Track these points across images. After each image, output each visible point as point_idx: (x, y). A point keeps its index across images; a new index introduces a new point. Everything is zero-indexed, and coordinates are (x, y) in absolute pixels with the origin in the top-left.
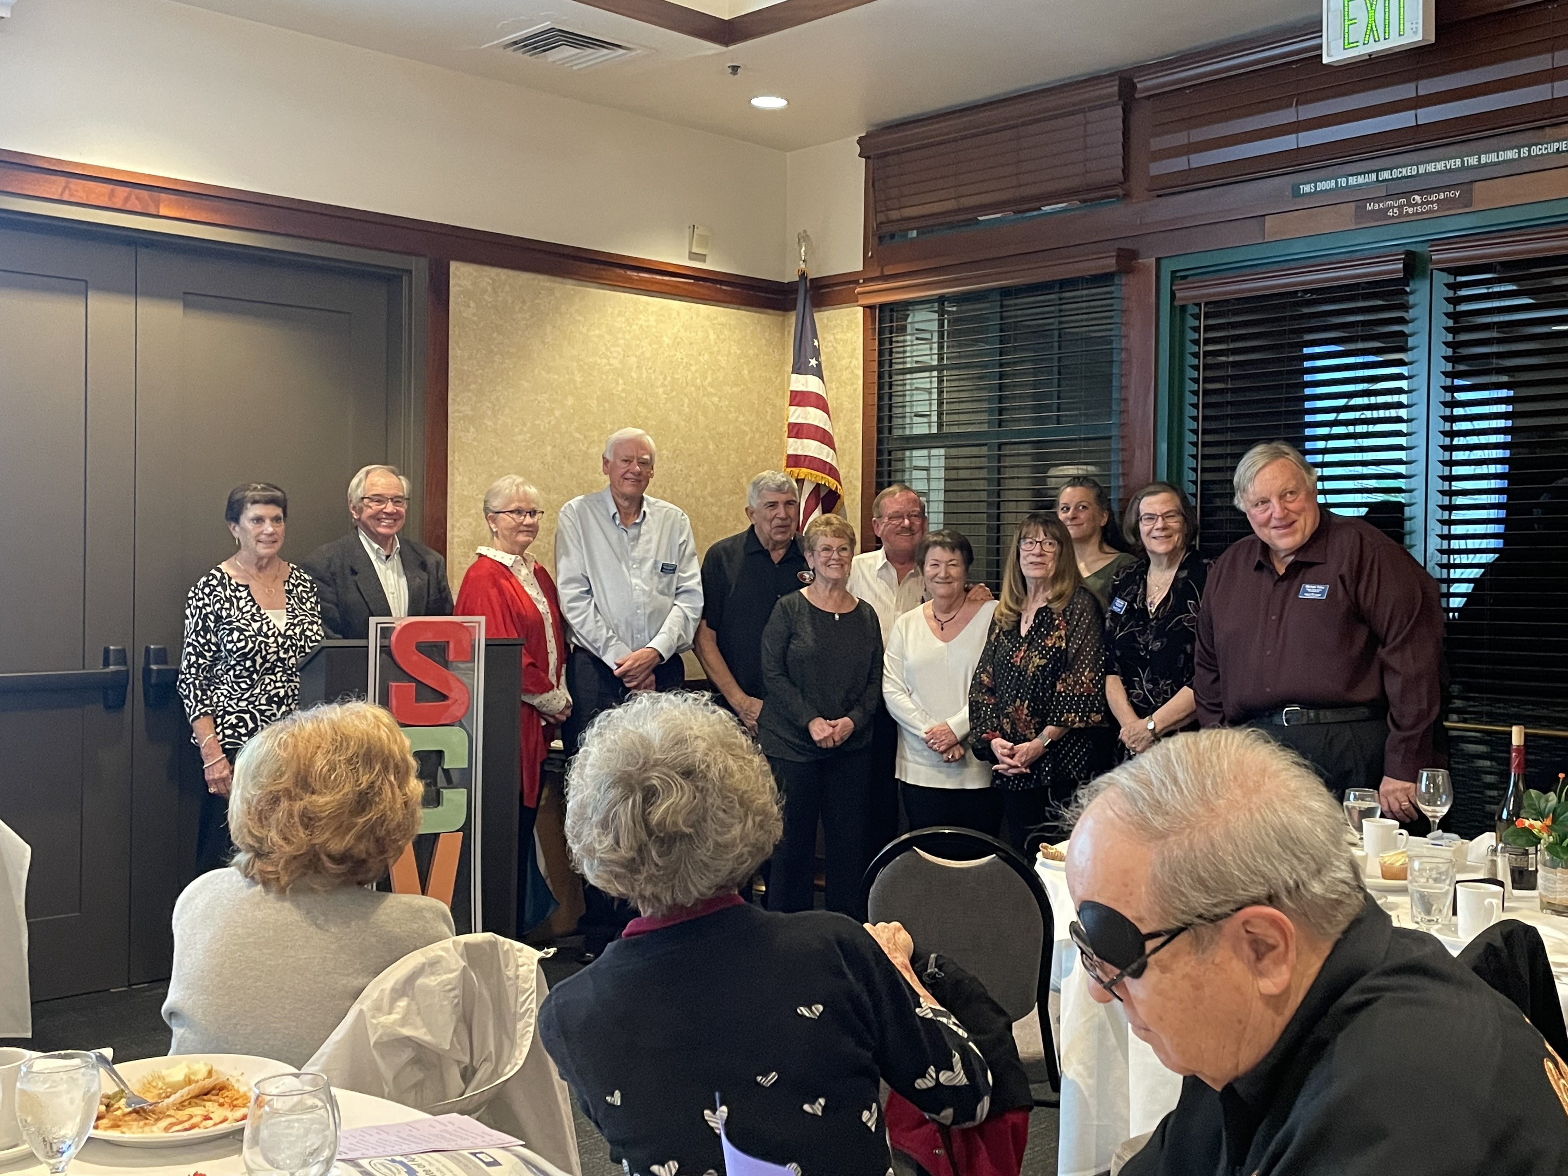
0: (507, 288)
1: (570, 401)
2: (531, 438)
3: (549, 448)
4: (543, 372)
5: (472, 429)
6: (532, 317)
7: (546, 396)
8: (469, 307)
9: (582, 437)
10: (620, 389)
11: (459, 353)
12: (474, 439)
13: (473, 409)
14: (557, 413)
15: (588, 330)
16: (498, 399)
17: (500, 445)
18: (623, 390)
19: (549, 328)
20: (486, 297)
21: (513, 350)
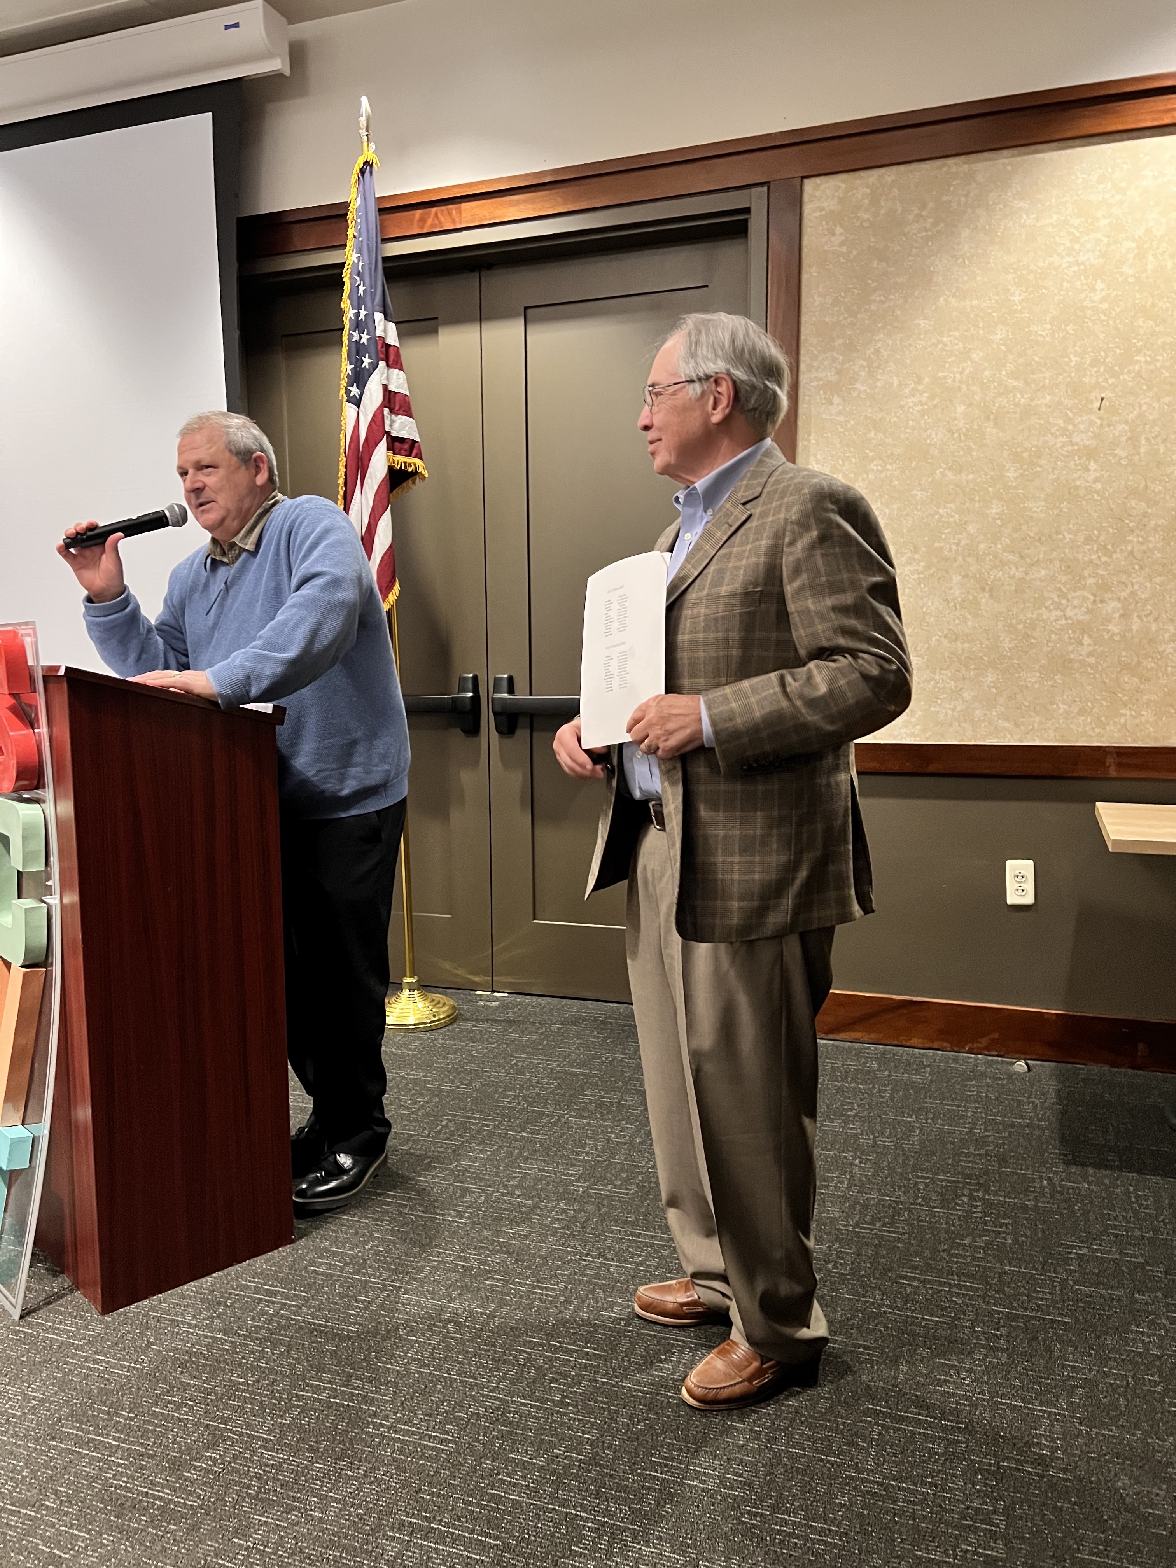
0: (896, 192)
1: (1000, 334)
2: (932, 397)
3: (961, 409)
4: (953, 301)
5: (836, 400)
6: (935, 224)
7: (957, 334)
8: (834, 234)
9: (1019, 384)
10: (1096, 298)
11: (818, 300)
12: (839, 413)
13: (839, 372)
14: (975, 356)
15: (1038, 219)
16: (877, 351)
17: (880, 416)
18: (1103, 300)
19: (966, 233)
20: (861, 214)
21: (900, 280)
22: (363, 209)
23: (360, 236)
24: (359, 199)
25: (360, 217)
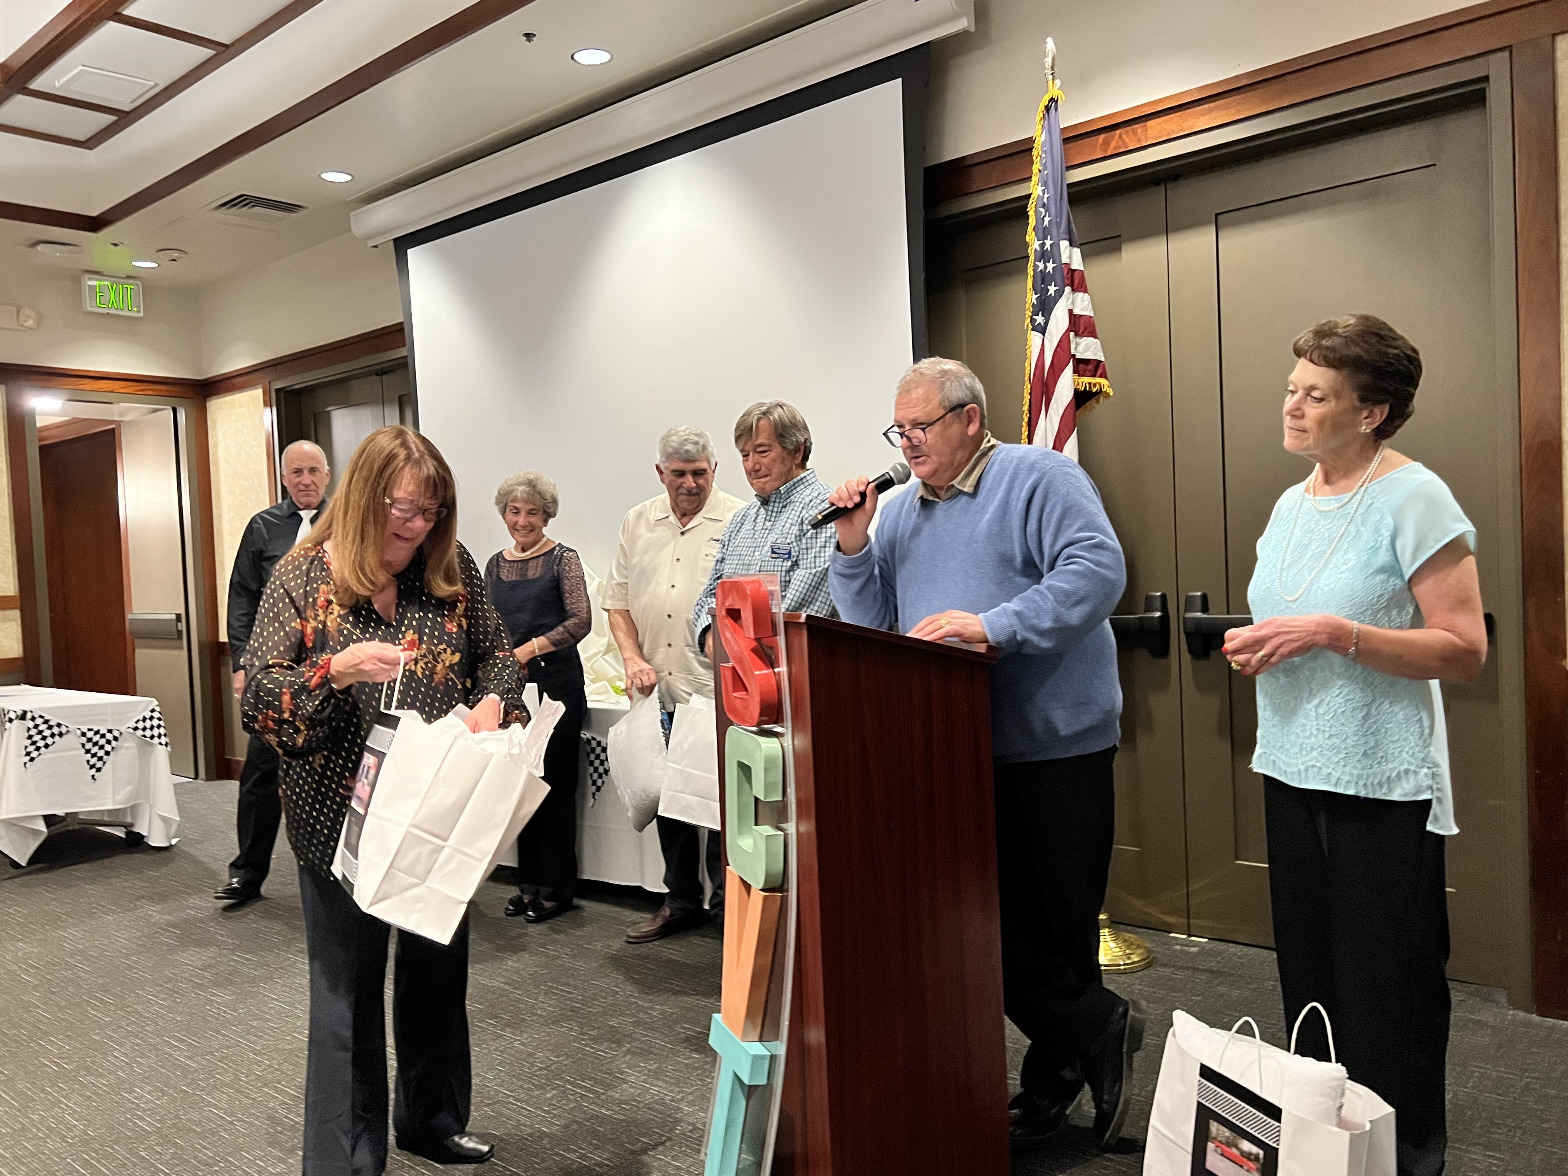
22: (1048, 144)
23: (1045, 169)
24: (1043, 136)
25: (1045, 152)
